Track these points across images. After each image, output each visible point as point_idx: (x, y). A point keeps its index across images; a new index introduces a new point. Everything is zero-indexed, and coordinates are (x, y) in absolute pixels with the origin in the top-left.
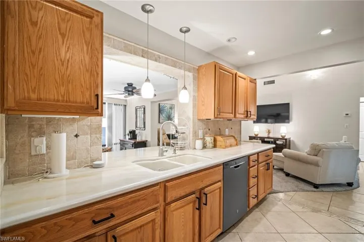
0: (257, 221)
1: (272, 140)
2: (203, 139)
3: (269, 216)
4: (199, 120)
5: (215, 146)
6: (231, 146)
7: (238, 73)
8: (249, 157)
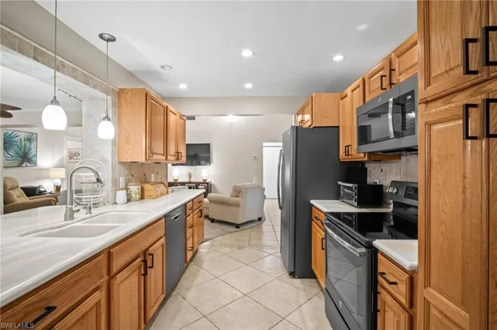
0: (195, 274)
1: (194, 185)
2: (127, 189)
3: (205, 266)
4: (120, 163)
5: (142, 197)
6: (162, 195)
7: (169, 106)
8: (185, 205)
